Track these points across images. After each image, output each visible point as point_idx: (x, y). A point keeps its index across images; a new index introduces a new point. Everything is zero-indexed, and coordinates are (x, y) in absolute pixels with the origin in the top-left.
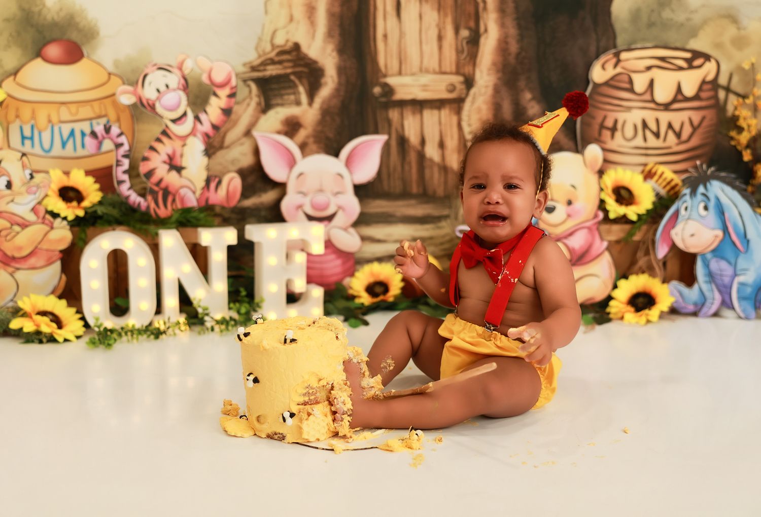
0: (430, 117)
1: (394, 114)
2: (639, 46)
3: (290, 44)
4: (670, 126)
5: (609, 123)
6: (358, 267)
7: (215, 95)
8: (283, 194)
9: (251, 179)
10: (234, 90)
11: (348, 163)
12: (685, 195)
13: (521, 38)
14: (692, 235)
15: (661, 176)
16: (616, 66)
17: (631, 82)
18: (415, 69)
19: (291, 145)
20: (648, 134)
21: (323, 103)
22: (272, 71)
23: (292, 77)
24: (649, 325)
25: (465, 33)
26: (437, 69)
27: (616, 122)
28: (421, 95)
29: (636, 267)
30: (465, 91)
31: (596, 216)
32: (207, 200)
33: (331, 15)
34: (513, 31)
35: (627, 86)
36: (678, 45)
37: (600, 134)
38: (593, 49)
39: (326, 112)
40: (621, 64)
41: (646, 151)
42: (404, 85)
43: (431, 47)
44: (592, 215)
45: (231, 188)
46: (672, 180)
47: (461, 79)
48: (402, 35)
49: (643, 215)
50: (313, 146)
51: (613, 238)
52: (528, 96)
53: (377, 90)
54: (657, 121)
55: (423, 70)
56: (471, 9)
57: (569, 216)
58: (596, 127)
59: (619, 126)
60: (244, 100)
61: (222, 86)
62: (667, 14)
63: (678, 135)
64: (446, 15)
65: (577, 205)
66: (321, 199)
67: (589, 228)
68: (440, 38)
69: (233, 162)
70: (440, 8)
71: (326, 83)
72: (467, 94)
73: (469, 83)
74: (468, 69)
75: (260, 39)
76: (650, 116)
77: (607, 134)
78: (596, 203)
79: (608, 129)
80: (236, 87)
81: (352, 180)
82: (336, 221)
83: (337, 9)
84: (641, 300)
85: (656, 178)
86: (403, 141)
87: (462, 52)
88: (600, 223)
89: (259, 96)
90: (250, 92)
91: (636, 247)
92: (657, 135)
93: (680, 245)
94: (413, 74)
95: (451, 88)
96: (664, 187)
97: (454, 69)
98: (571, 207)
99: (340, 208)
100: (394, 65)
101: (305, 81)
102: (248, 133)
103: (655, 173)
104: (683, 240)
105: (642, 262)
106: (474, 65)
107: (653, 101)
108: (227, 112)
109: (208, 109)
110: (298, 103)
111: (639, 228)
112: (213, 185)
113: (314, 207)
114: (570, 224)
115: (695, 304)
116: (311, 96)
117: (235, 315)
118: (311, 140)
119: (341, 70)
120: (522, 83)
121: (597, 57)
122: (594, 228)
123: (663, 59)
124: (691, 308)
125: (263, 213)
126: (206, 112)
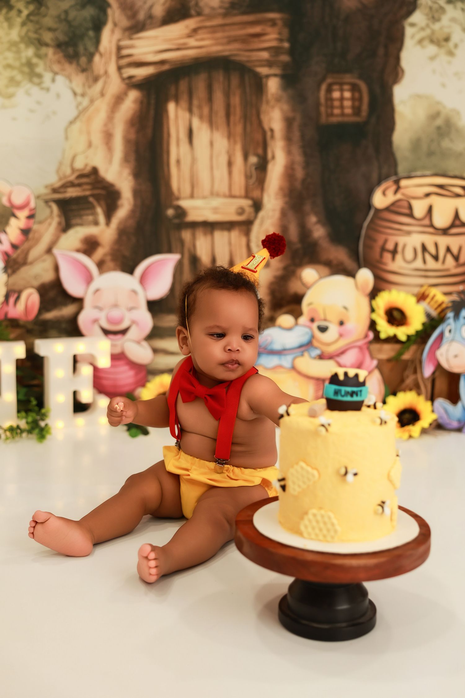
0: (220, 237)
1: (186, 235)
2: (419, 173)
3: (88, 169)
4: (448, 250)
5: (390, 246)
6: (150, 377)
7: (14, 215)
8: (81, 308)
9: (52, 294)
10: (32, 212)
11: (143, 280)
12: (449, 318)
13: (307, 165)
14: (456, 356)
15: (433, 298)
16: (396, 192)
17: (410, 207)
18: (207, 192)
19: (90, 263)
20: (428, 257)
21: (120, 223)
22: (72, 193)
23: (91, 199)
24: (412, 441)
25: (253, 160)
26: (227, 192)
27: (396, 245)
28: (212, 217)
29: (404, 385)
30: (253, 215)
31: (366, 336)
32: (6, 314)
33: (127, 141)
34: (299, 158)
35: (406, 211)
36: (457, 173)
37: (381, 256)
38: (375, 176)
39: (122, 232)
40: (401, 191)
41: (425, 273)
42: (196, 208)
43: (221, 172)
44: (362, 335)
45: (30, 303)
46: (442, 303)
47: (249, 202)
48: (194, 160)
49: (412, 336)
50: (110, 264)
51: (384, 356)
52: (313, 219)
53: (170, 212)
54: (436, 245)
55: (214, 194)
56: (258, 137)
57: (341, 335)
58: (378, 250)
59: (400, 249)
60: (46, 219)
61: (21, 208)
62: (446, 143)
63: (456, 258)
64: (235, 142)
65: (349, 325)
66: (115, 314)
67: (360, 348)
68: (230, 164)
69: (36, 277)
70: (230, 136)
71: (122, 205)
72: (256, 217)
73: (257, 206)
74: (256, 194)
75: (61, 164)
76: (429, 240)
77: (387, 256)
78: (367, 323)
79: (388, 251)
80: (34, 209)
81: (146, 296)
82: (130, 334)
83: (133, 136)
84: (407, 416)
85: (428, 300)
86: (195, 260)
87: (251, 177)
88: (371, 342)
89: (59, 216)
90: (52, 212)
91: (405, 365)
92: (436, 258)
93: (445, 365)
94: (204, 197)
95: (240, 211)
96: (436, 309)
97: (243, 193)
98: (344, 327)
99: (134, 322)
100: (186, 189)
101: (103, 203)
102: (49, 251)
103: (427, 296)
104: (447, 360)
105: (409, 381)
106: (262, 189)
107: (432, 226)
108: (26, 232)
109: (8, 229)
110: (96, 223)
111: (408, 348)
112: (12, 300)
113: (110, 321)
114: (342, 343)
115: (459, 421)
116: (109, 216)
117: (23, 424)
118: (108, 258)
119: (136, 193)
120: (307, 207)
121: (379, 183)
122: (365, 347)
123: (441, 187)
124: (455, 424)
125: (64, 326)
126: (5, 232)
